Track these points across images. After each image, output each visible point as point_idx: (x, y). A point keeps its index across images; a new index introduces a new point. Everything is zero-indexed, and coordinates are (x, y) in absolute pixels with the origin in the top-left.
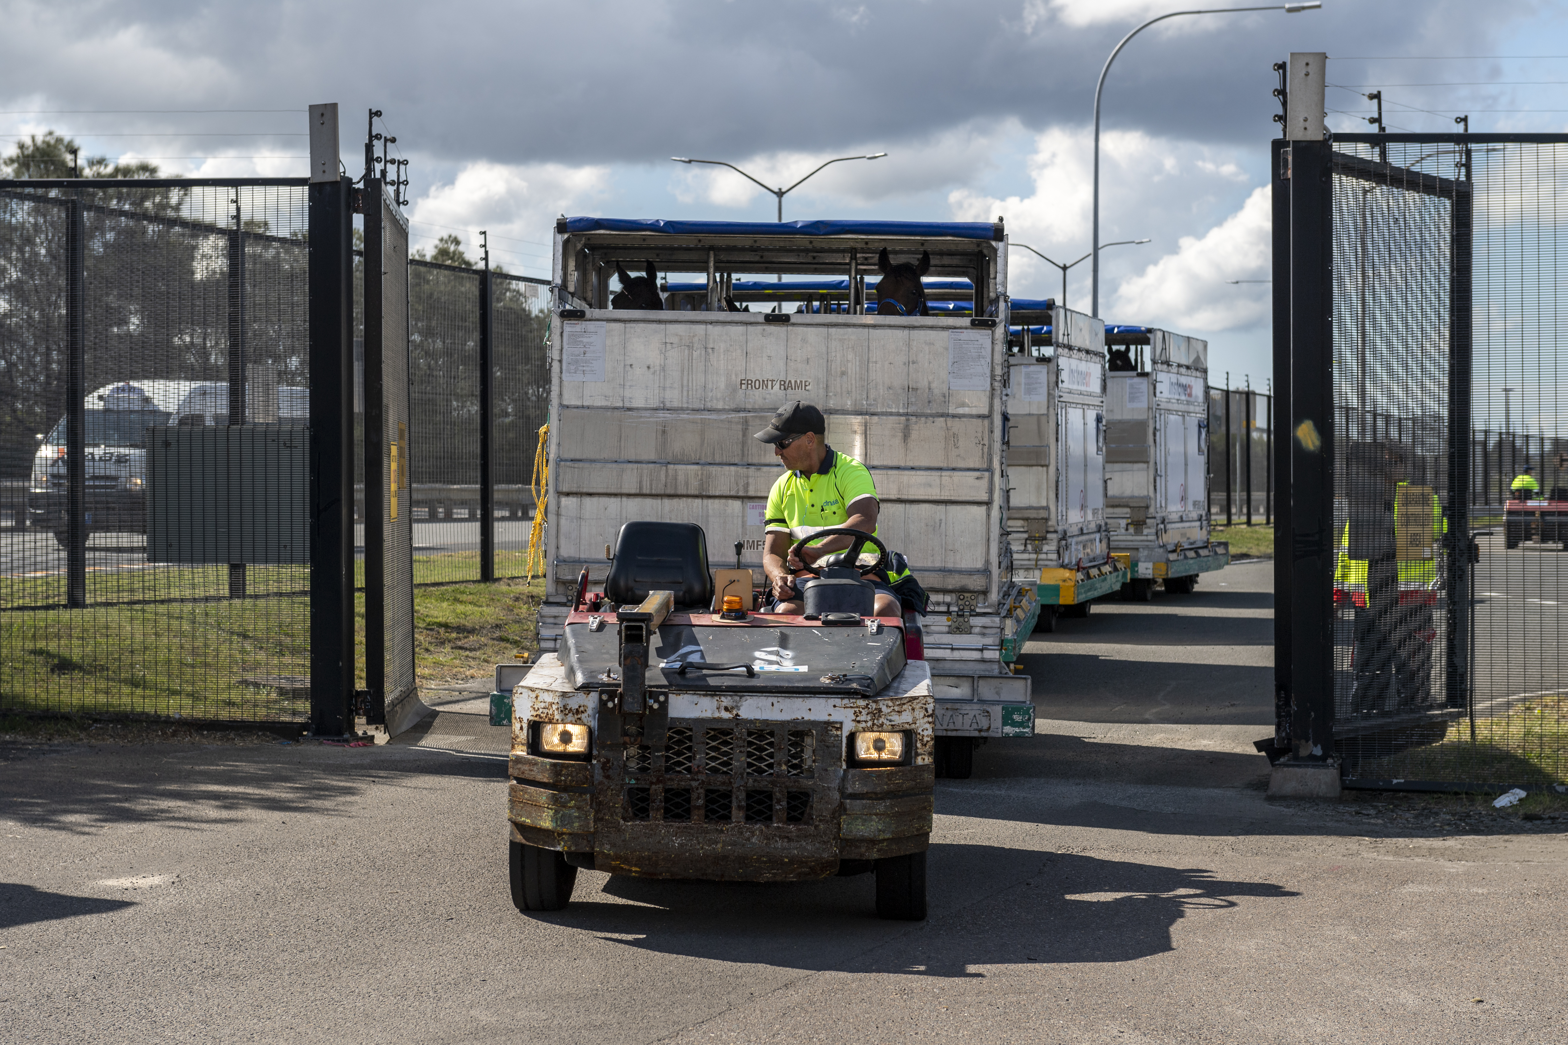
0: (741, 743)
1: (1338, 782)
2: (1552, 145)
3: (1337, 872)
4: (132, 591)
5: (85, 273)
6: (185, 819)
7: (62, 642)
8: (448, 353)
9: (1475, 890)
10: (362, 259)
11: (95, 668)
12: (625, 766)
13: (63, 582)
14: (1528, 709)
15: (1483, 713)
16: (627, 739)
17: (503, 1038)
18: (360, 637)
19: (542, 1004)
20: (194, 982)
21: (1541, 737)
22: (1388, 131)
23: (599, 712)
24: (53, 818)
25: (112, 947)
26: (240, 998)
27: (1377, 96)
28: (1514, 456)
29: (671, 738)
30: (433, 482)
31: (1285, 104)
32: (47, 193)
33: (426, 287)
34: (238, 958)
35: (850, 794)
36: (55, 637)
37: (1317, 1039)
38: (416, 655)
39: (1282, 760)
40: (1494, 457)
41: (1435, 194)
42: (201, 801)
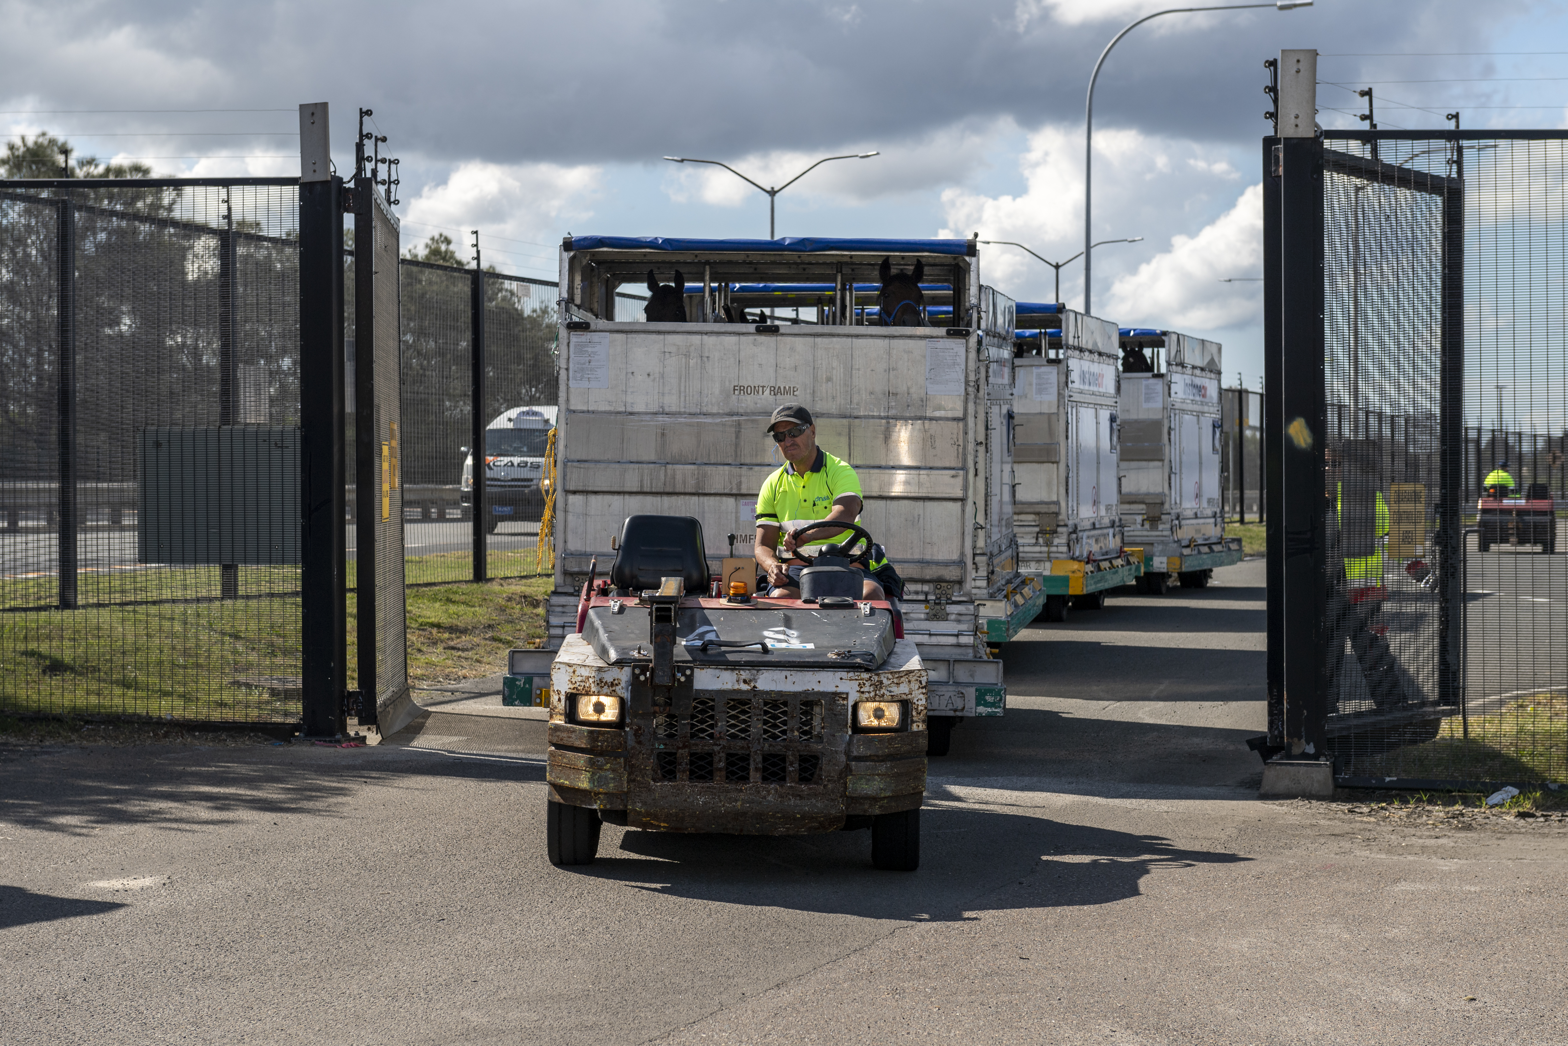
0: (758, 712)
1: (1330, 781)
2: (1543, 141)
3: (1329, 870)
4: (123, 592)
5: (77, 274)
6: (176, 820)
7: (54, 644)
8: (441, 353)
9: (1468, 888)
10: (354, 259)
11: (87, 669)
12: (655, 733)
13: (56, 583)
14: (1521, 706)
15: (1475, 711)
16: (657, 709)
17: (494, 1039)
18: (352, 638)
19: (533, 1005)
20: (185, 984)
21: (1534, 734)
22: (1379, 128)
23: (632, 685)
24: (45, 819)
25: (102, 949)
26: (231, 1000)
27: (1368, 93)
28: (1507, 453)
29: (695, 708)
30: (425, 482)
31: (1276, 101)
32: (38, 194)
33: (418, 286)
34: (229, 960)
35: (855, 757)
36: (47, 638)
37: (1310, 1038)
38: (408, 656)
39: (1275, 758)
40: (1486, 455)
41: (1426, 191)
42: (192, 802)
